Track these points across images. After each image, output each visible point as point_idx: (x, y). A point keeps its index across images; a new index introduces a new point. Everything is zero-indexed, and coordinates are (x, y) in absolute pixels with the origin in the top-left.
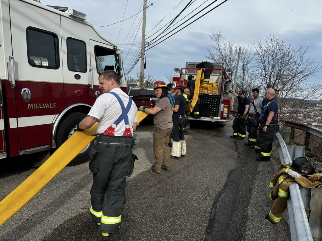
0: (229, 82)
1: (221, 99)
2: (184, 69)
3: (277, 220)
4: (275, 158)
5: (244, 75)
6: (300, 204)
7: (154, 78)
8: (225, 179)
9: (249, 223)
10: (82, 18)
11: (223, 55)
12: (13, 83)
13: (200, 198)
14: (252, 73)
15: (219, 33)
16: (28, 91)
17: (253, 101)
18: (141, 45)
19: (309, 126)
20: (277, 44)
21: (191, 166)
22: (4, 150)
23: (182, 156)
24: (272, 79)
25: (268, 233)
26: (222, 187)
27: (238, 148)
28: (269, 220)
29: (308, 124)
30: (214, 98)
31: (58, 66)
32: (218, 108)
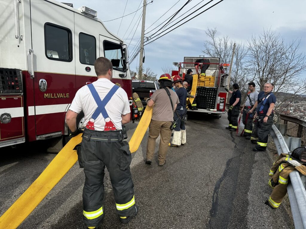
0: (226, 76)
1: (218, 92)
2: (183, 63)
3: (276, 205)
4: (270, 149)
5: (237, 70)
6: (301, 190)
7: (152, 71)
8: (224, 167)
9: (250, 208)
10: (93, 14)
11: (219, 50)
12: (33, 74)
13: (202, 184)
14: (245, 68)
15: (214, 30)
16: (45, 81)
17: (249, 94)
18: (140, 40)
19: (302, 119)
20: (270, 40)
21: (191, 155)
22: (23, 135)
23: (182, 144)
24: (265, 74)
25: (268, 217)
26: (222, 174)
27: (235, 139)
28: (268, 205)
29: (301, 117)
30: (211, 91)
31: (71, 59)
32: (215, 100)
